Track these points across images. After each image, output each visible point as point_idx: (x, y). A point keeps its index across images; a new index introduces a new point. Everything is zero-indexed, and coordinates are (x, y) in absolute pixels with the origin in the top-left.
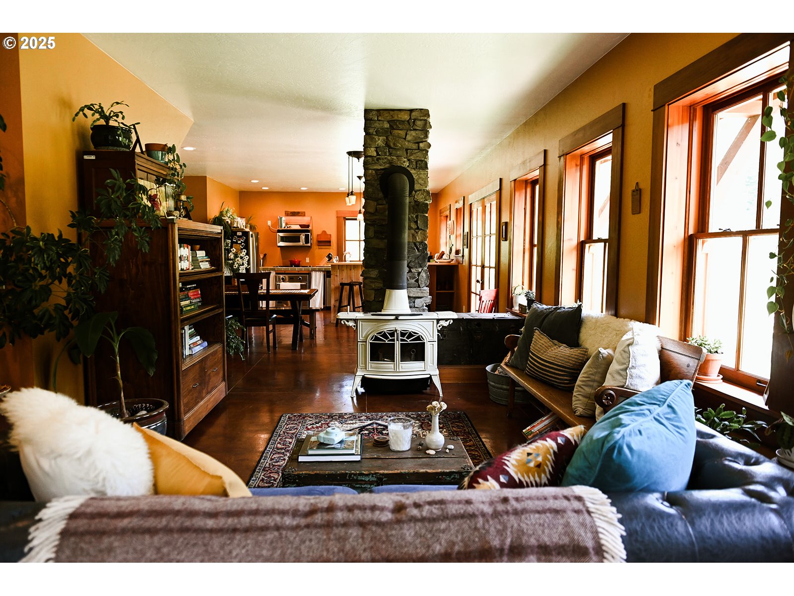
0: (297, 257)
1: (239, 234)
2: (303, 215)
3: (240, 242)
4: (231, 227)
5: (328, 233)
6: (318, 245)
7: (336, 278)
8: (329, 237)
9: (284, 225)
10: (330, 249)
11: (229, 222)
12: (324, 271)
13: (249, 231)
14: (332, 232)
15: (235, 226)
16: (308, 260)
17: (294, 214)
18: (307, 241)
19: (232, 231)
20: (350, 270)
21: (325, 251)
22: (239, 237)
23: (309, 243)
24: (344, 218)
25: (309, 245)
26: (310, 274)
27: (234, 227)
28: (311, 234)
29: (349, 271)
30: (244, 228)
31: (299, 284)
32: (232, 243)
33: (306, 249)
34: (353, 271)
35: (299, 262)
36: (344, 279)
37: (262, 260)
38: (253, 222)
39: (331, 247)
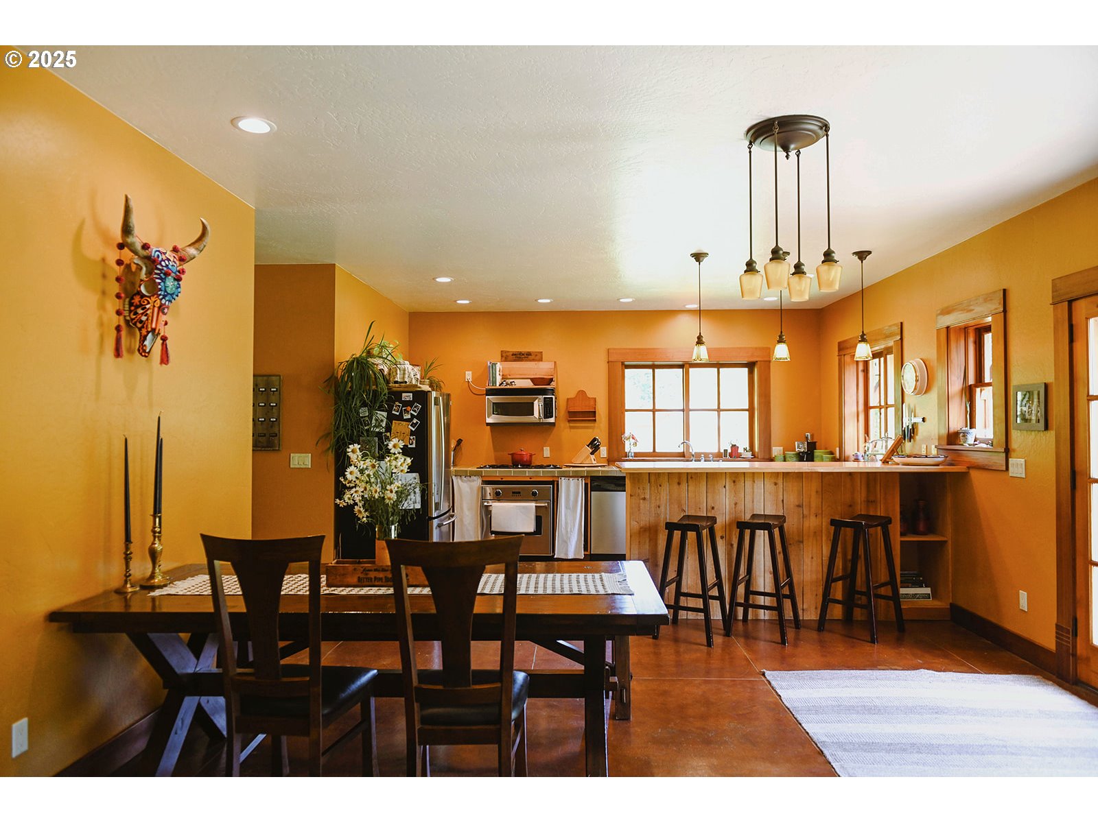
0: (524, 446)
1: (407, 397)
2: (537, 358)
3: (409, 417)
4: (388, 382)
5: (590, 395)
6: (569, 421)
7: (642, 506)
8: (592, 403)
9: (499, 379)
10: (593, 428)
11: (386, 371)
12: (585, 477)
13: (430, 389)
14: (599, 393)
15: (398, 379)
16: (547, 452)
17: (519, 357)
18: (548, 411)
19: (391, 392)
20: (679, 484)
21: (585, 433)
22: (406, 403)
23: (552, 417)
24: (623, 363)
25: (552, 420)
26: (554, 484)
27: (396, 382)
28: (556, 398)
29: (676, 486)
30: (419, 385)
31: (533, 505)
32: (391, 418)
33: (543, 428)
34: (684, 486)
35: (531, 456)
36: (662, 508)
37: (452, 453)
38: (436, 375)
39: (596, 425)
